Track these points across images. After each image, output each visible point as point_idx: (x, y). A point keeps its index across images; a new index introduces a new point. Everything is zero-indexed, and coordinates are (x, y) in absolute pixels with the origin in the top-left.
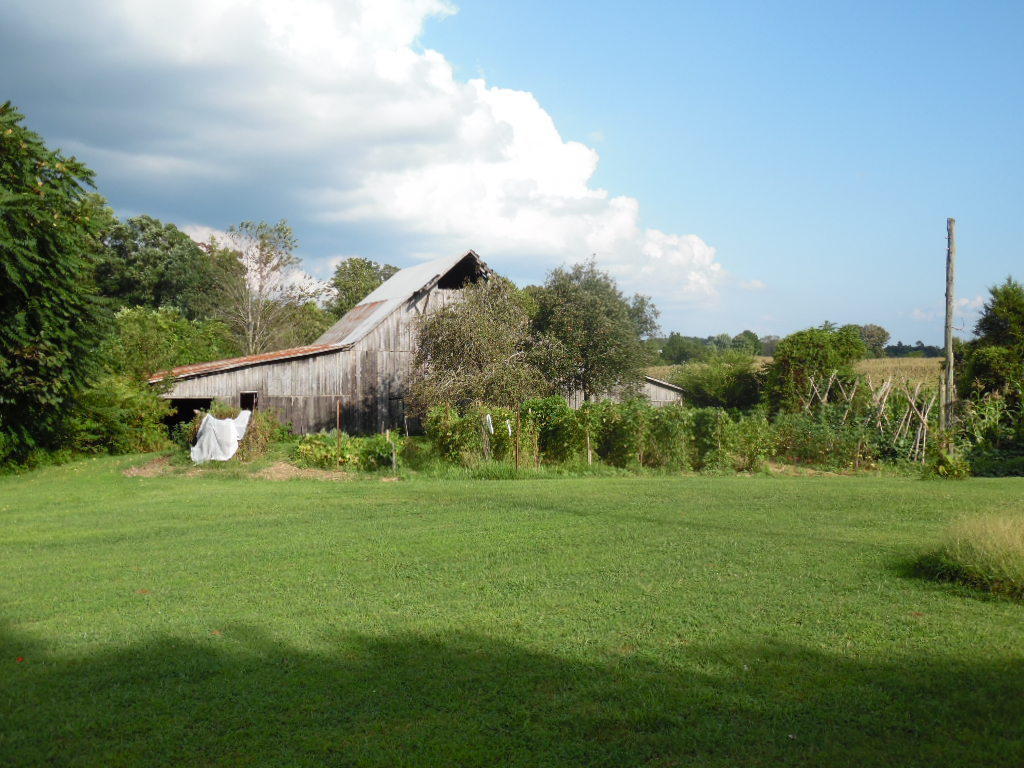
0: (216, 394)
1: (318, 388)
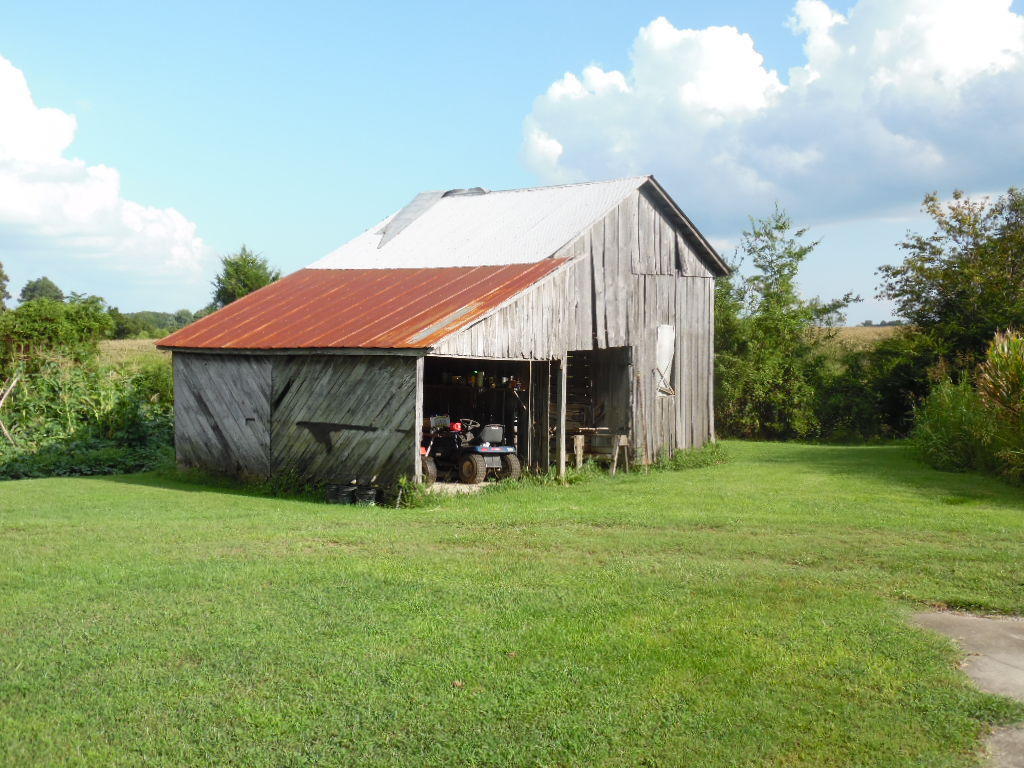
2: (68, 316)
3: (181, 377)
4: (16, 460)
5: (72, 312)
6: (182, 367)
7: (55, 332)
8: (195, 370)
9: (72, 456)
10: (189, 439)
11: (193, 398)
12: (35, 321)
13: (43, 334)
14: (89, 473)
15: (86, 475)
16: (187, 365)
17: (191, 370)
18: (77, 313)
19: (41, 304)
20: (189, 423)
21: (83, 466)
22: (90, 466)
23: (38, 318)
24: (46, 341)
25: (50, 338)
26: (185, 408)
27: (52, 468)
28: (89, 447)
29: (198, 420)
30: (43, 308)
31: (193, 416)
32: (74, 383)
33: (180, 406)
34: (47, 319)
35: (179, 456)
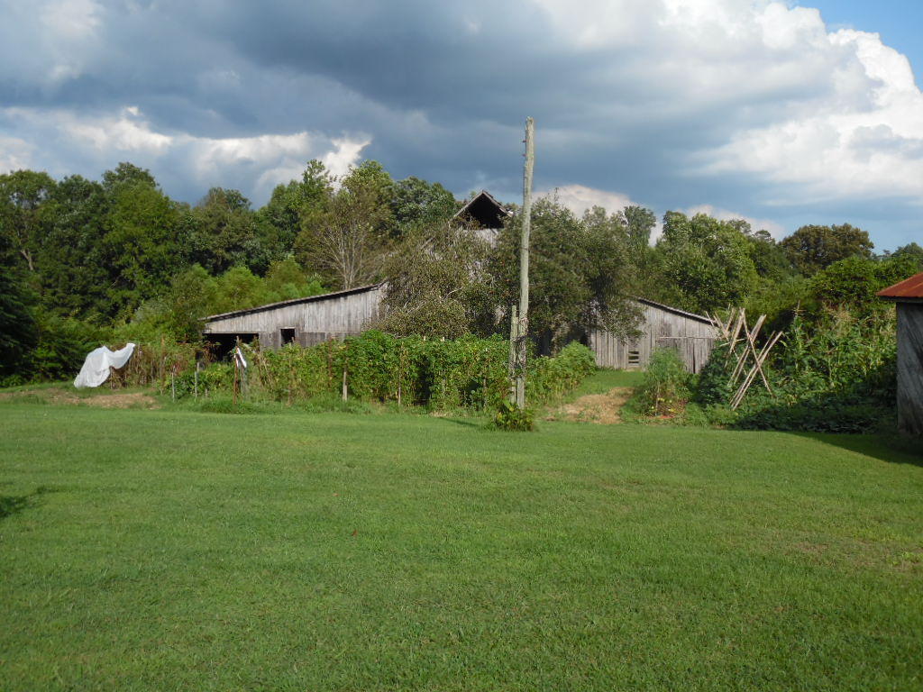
0: (259, 330)
1: (349, 324)
2: (878, 275)
3: (904, 330)
4: (767, 411)
5: (883, 270)
6: (905, 320)
7: (863, 289)
8: (918, 323)
9: (824, 412)
10: (910, 402)
11: (915, 355)
12: (844, 280)
13: (852, 292)
14: (837, 429)
15: (835, 432)
16: (910, 318)
17: (914, 324)
18: (887, 270)
19: (852, 263)
20: (911, 383)
21: (832, 423)
22: (839, 423)
23: (847, 277)
24: (855, 298)
25: (859, 296)
26: (907, 367)
27: (801, 421)
28: (848, 403)
29: (919, 379)
30: (853, 268)
31: (915, 376)
32: (851, 338)
33: (903, 364)
34: (855, 278)
35: (900, 420)
